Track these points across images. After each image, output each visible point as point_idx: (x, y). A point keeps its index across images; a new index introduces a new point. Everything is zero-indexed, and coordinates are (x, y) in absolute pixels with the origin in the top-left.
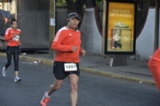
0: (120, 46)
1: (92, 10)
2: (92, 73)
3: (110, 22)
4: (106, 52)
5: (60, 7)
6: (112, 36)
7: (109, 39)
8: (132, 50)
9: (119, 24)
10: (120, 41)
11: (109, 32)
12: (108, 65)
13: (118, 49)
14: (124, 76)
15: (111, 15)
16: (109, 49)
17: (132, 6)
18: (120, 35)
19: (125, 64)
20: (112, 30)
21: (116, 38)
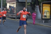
0: (46, 17)
1: (38, 6)
2: (38, 25)
3: (43, 10)
4: (42, 19)
5: (28, 5)
6: (44, 14)
7: (43, 15)
8: (50, 18)
9: (46, 10)
10: (46, 15)
11: (43, 13)
12: (43, 22)
13: (46, 18)
14: (47, 26)
15: (44, 8)
16: (43, 18)
17: (50, 5)
18: (46, 14)
19: (48, 22)
20: (44, 12)
21: (45, 14)
